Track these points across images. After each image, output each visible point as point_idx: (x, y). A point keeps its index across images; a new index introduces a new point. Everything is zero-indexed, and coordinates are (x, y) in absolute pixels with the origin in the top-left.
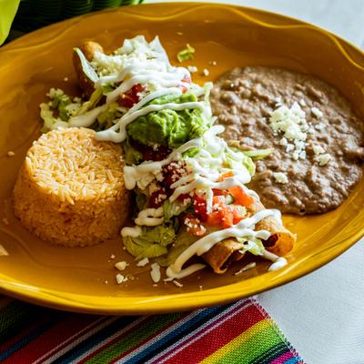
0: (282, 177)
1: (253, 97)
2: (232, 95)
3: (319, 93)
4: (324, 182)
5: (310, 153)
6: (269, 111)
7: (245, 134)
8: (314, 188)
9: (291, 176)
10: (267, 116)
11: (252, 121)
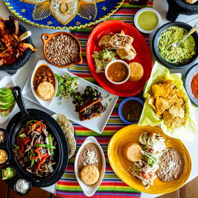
0: (161, 173)
1: (171, 156)
2: (168, 153)
3: (180, 163)
4: (166, 178)
5: (169, 172)
6: (171, 160)
7: (164, 161)
8: (164, 178)
9: (163, 174)
10: (169, 161)
11: (166, 160)
